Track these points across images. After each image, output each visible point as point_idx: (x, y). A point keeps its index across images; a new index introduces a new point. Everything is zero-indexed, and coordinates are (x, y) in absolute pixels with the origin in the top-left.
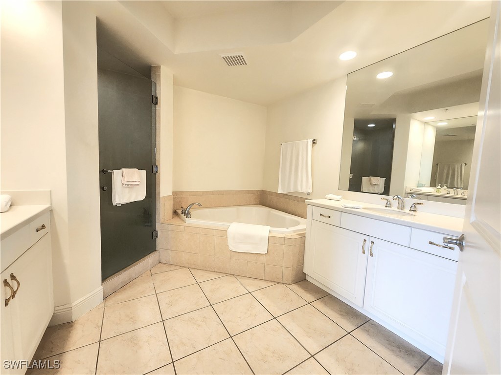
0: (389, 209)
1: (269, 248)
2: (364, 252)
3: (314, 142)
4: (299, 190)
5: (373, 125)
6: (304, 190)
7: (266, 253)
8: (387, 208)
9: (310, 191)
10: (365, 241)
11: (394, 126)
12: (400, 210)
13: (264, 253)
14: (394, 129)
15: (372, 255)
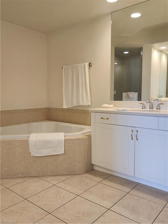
0: (145, 109)
1: (65, 149)
2: (132, 139)
3: (90, 65)
4: (81, 104)
5: (127, 53)
6: (85, 104)
7: (64, 153)
8: (143, 109)
9: (90, 104)
10: (132, 131)
11: (142, 53)
12: (151, 110)
13: (62, 153)
14: (142, 56)
15: (137, 140)
